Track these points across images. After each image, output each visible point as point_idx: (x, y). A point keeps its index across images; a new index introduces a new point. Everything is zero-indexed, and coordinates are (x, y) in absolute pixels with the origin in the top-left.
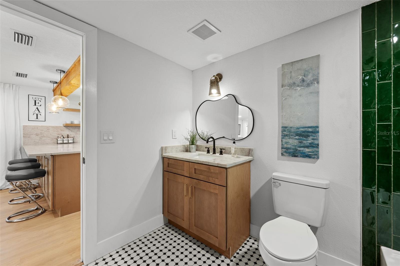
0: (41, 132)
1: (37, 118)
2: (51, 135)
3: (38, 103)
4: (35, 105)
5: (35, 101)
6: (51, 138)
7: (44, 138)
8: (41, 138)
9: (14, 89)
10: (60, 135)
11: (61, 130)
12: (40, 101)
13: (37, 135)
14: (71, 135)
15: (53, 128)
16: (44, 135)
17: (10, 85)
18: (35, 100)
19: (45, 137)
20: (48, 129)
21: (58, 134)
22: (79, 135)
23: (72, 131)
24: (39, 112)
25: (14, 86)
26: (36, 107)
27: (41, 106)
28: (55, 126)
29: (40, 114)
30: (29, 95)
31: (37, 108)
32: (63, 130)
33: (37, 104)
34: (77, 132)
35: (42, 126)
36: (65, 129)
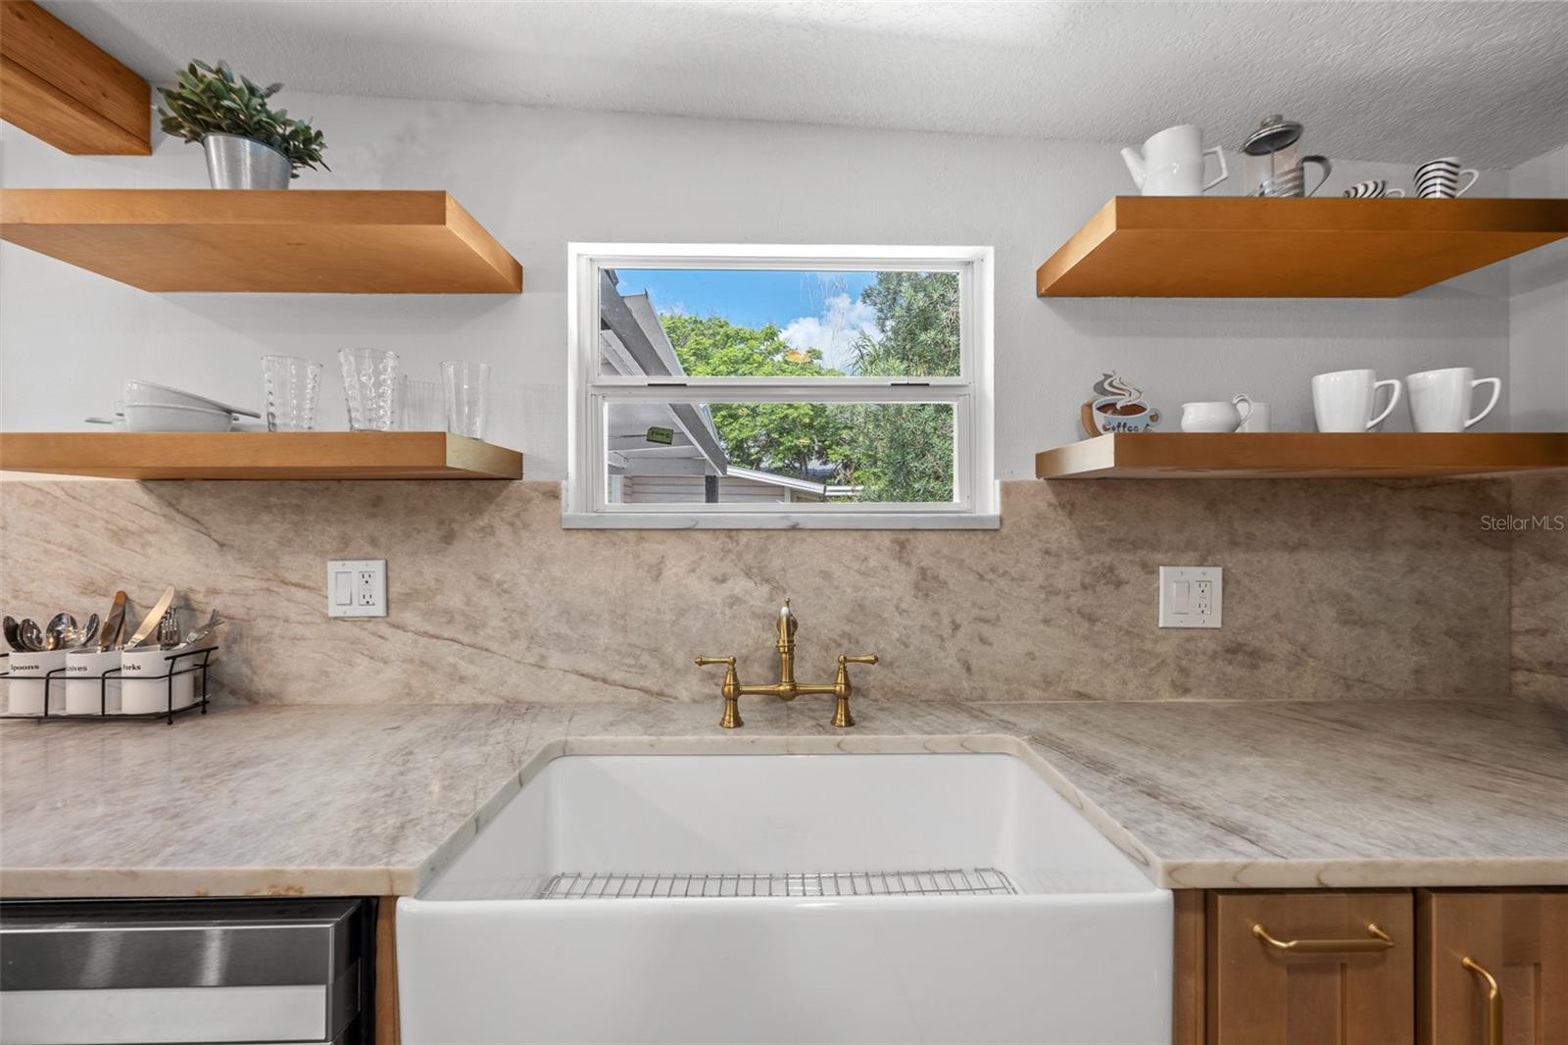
2: (15, 597)
11: (119, 535)
14: (214, 592)
15: (37, 504)
21: (89, 589)
22: (300, 595)
23: (222, 545)
32: (129, 533)
34: (287, 560)
36: (148, 520)
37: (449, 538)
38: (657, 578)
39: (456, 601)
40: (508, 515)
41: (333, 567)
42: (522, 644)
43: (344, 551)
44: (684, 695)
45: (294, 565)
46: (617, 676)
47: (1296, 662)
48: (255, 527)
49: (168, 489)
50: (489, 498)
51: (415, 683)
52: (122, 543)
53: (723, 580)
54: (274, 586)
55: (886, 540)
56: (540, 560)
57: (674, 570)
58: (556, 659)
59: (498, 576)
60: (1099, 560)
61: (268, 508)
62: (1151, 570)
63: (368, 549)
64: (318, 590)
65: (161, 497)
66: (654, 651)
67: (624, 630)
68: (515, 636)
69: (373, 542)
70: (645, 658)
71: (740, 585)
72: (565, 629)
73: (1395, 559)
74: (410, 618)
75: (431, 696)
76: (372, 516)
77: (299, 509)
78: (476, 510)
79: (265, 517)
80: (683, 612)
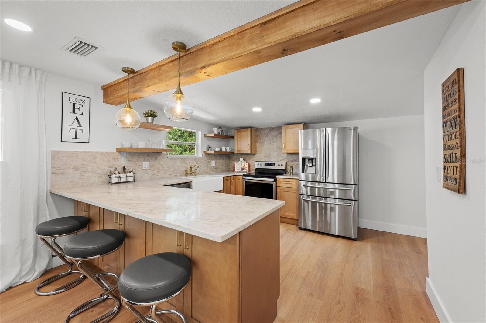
0: (84, 164)
1: (76, 137)
2: (98, 169)
3: (79, 109)
4: (74, 112)
5: (74, 105)
6: (98, 174)
7: (87, 175)
8: (83, 175)
9: (38, 79)
10: (112, 167)
12: (82, 105)
13: (76, 169)
14: (128, 167)
15: (102, 155)
16: (87, 169)
17: (30, 71)
18: (74, 102)
19: (89, 172)
20: (94, 158)
21: (110, 167)
22: (139, 166)
23: (129, 160)
24: (80, 126)
25: (39, 73)
26: (74, 116)
27: (82, 114)
28: (105, 152)
29: (82, 130)
30: (63, 93)
31: (77, 118)
33: (76, 111)
34: (137, 162)
35: (84, 152)
36: (119, 157)
37: (156, 159)
38: (176, 163)
39: (157, 167)
40: (162, 156)
41: (144, 163)
42: (163, 171)
43: (144, 161)
44: (178, 175)
45: (139, 163)
46: (172, 174)
47: (219, 169)
48: (134, 158)
49: (120, 152)
50: (160, 154)
51: (152, 176)
52: (115, 160)
53: (181, 163)
54: (136, 166)
55: (194, 159)
56: (165, 162)
57: (178, 162)
58: (167, 173)
59: (161, 164)
60: (208, 161)
61: (135, 156)
62: (211, 161)
63: (147, 161)
64: (141, 166)
65: (121, 154)
66: (176, 171)
67: (173, 169)
68: (163, 170)
69: (148, 160)
70: (175, 172)
71: (183, 164)
72: (167, 169)
73: (224, 160)
74: (152, 169)
75: (154, 178)
76: (148, 157)
77: (139, 156)
78: (159, 156)
79: (135, 157)
80: (178, 167)
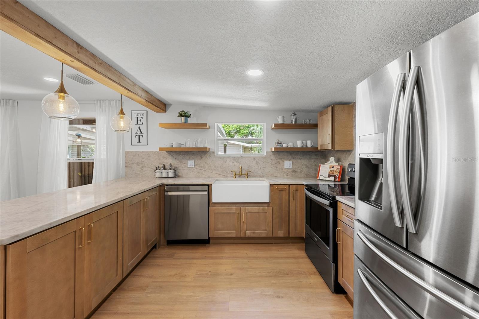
0: (142, 160)
1: (139, 142)
3: (140, 121)
4: (137, 124)
5: (137, 118)
6: (152, 169)
7: (144, 169)
8: (142, 168)
10: (162, 164)
11: (163, 157)
12: (142, 118)
13: (138, 164)
14: (175, 164)
16: (145, 165)
18: (137, 117)
19: (146, 167)
20: (149, 157)
21: (160, 164)
22: (184, 164)
23: (175, 159)
24: (141, 133)
26: (138, 126)
27: (142, 124)
28: (156, 152)
29: (142, 136)
30: (131, 111)
31: (139, 128)
32: (165, 157)
33: (139, 122)
34: (183, 160)
35: (143, 152)
36: (167, 156)
37: (202, 158)
38: (226, 163)
39: (202, 165)
40: (208, 155)
41: (188, 161)
42: (210, 170)
43: (190, 159)
44: (229, 176)
45: (184, 161)
46: (221, 174)
47: (301, 172)
48: (179, 156)
49: (169, 152)
50: (206, 153)
51: (198, 175)
52: (164, 158)
53: (233, 163)
54: (181, 163)
55: (252, 158)
56: (212, 160)
57: (228, 162)
58: (214, 172)
59: (207, 162)
60: (277, 160)
61: (181, 154)
62: (283, 162)
63: (192, 159)
64: (187, 164)
65: (168, 153)
66: (226, 171)
67: (222, 169)
68: (209, 169)
69: (193, 158)
70: (224, 172)
71: (235, 163)
72: (215, 168)
73: (312, 160)
74: (197, 167)
75: (200, 176)
76: (193, 155)
77: (184, 154)
78: (205, 155)
79: (180, 155)
80: (229, 166)
